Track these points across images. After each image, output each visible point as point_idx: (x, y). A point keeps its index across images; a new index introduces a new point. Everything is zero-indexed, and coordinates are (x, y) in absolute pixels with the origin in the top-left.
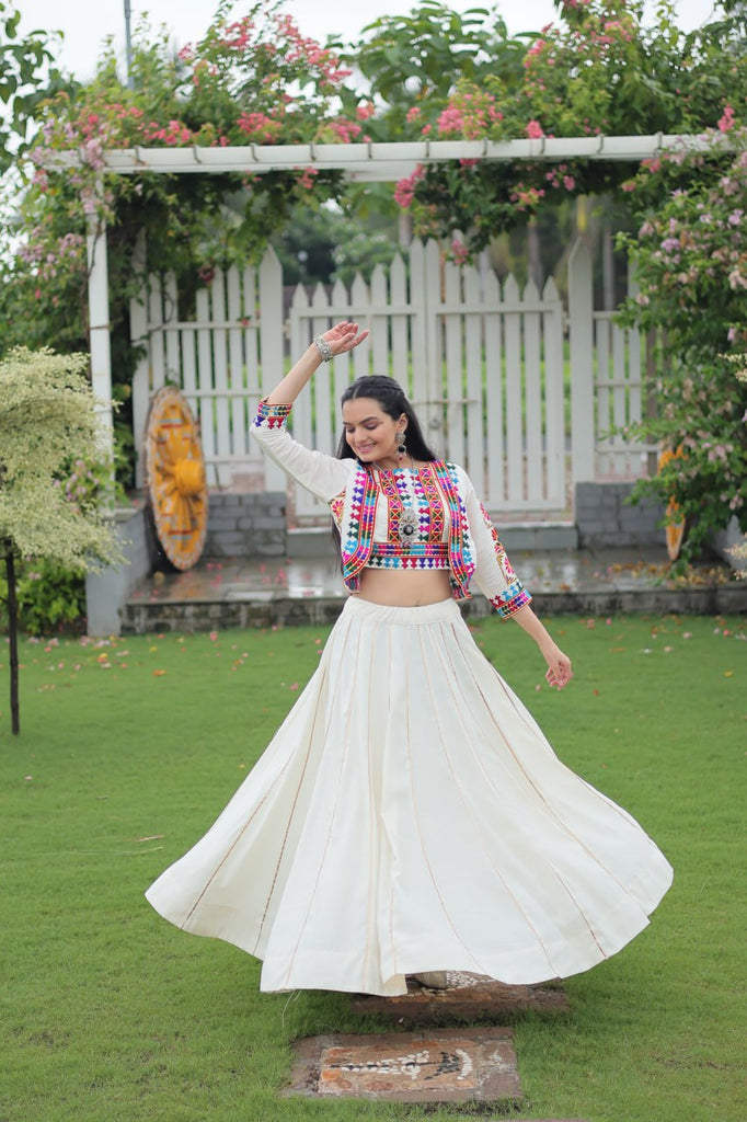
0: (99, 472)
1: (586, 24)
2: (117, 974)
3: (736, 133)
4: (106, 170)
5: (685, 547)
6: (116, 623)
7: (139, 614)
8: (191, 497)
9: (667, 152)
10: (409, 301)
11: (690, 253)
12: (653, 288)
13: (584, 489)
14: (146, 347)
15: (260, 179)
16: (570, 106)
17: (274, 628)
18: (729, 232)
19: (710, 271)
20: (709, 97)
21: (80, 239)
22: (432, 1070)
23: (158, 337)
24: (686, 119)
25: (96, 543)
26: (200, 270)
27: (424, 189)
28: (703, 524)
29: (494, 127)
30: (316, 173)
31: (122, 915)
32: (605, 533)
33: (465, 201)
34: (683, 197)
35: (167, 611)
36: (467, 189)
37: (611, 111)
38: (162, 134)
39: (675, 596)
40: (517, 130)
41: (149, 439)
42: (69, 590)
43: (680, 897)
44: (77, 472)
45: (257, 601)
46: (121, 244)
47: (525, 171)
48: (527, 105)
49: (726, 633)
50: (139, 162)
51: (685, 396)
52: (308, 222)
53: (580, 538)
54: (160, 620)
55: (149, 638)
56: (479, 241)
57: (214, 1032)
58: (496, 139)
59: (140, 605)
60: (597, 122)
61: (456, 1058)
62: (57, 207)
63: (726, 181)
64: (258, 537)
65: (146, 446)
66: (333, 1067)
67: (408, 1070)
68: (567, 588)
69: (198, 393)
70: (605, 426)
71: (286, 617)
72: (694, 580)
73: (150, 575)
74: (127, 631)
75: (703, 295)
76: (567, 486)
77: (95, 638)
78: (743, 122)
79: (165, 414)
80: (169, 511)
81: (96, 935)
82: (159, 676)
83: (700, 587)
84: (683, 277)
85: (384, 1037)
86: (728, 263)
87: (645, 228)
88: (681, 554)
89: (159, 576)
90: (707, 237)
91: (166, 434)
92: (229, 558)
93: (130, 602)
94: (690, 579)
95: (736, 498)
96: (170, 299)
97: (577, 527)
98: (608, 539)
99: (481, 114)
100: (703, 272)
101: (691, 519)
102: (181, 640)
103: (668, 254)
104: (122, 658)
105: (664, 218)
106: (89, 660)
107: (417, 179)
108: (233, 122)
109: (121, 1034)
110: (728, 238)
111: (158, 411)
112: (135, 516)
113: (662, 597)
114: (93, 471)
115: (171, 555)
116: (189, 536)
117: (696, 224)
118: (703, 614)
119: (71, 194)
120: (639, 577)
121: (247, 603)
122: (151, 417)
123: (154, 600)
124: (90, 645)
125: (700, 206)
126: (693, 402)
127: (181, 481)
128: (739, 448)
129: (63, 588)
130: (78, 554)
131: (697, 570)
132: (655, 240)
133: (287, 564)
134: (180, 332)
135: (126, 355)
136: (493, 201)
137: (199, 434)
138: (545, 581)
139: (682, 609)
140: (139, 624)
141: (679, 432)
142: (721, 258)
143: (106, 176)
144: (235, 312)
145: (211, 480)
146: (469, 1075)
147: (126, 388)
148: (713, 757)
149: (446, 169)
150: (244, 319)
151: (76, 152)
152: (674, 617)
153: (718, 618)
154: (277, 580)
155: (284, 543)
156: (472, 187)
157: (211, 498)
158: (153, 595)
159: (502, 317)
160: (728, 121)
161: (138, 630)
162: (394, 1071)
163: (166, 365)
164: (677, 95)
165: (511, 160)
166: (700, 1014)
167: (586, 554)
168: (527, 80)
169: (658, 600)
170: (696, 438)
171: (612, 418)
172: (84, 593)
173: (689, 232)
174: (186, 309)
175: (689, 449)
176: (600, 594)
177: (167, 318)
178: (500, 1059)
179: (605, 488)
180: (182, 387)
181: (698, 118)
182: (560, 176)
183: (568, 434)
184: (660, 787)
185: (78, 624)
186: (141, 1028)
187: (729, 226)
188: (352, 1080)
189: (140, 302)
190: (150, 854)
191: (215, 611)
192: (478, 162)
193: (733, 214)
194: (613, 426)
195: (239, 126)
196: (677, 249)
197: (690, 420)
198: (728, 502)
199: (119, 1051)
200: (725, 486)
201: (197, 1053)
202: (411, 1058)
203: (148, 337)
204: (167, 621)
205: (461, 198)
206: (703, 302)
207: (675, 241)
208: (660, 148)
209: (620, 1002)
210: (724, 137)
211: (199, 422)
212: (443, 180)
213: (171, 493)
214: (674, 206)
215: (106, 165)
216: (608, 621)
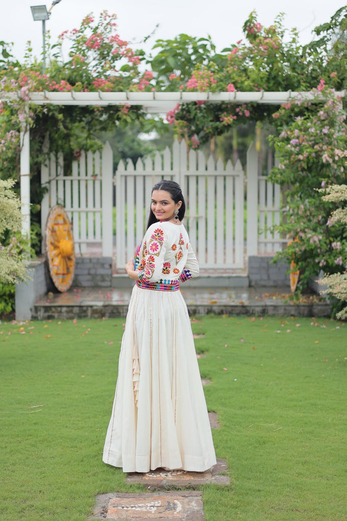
0: (23, 243)
1: (257, 40)
2: (14, 464)
3: (326, 91)
4: (30, 102)
5: (299, 285)
6: (29, 314)
7: (40, 310)
8: (67, 258)
9: (294, 99)
10: (172, 169)
11: (304, 146)
12: (287, 162)
13: (252, 259)
14: (48, 187)
15: (103, 109)
16: (249, 78)
17: (104, 318)
18: (323, 136)
19: (314, 155)
20: (313, 75)
21: (17, 133)
22: (162, 509)
23: (53, 183)
24: (303, 85)
25: (17, 270)
26: (74, 152)
27: (180, 116)
28: (307, 273)
29: (212, 86)
30: (129, 106)
31: (19, 439)
32: (261, 280)
33: (198, 120)
34: (301, 120)
35: (53, 309)
36: (199, 115)
37: (268, 81)
38: (57, 87)
39: (293, 308)
40: (223, 88)
41: (48, 229)
42: (7, 298)
43: (288, 437)
44: (13, 243)
45: (96, 306)
46: (37, 138)
47: (227, 107)
48: (228, 77)
49: (316, 324)
50: (46, 98)
51: (300, 213)
52: (131, 145)
53: (250, 282)
54: (50, 314)
55: (44, 322)
56: (204, 139)
57: (58, 491)
58: (214, 92)
59: (41, 307)
60: (260, 85)
61: (174, 504)
62: (7, 120)
63: (321, 113)
64: (99, 278)
65: (46, 232)
66: (114, 507)
67: (151, 509)
68: (242, 303)
69: (72, 210)
70: (263, 227)
71: (110, 313)
72: (302, 301)
73: (47, 294)
74: (34, 318)
75: (309, 165)
76: (244, 257)
77: (19, 322)
78: (329, 87)
79: (56, 218)
80: (56, 265)
81: (6, 447)
82: (48, 338)
83: (305, 304)
84: (301, 157)
85: (140, 495)
86: (322, 150)
87: (283, 134)
88: (297, 289)
89: (51, 294)
90: (312, 138)
91: (56, 227)
92: (85, 287)
93: (37, 305)
94: (301, 300)
95: (323, 261)
96: (60, 165)
97: (248, 277)
98: (263, 283)
99: (207, 80)
100: (310, 155)
101: (302, 271)
102: (59, 323)
103: (294, 147)
104: (31, 330)
105: (292, 129)
106: (15, 330)
107: (177, 111)
108: (91, 83)
109: (14, 491)
110: (322, 139)
111: (52, 216)
112: (40, 265)
113: (287, 308)
114: (20, 242)
115: (57, 284)
116: (66, 276)
117: (307, 132)
118: (306, 316)
119: (13, 112)
120: (277, 299)
121: (91, 307)
122: (49, 219)
123: (47, 304)
124: (16, 324)
125: (309, 124)
126: (304, 216)
127: (62, 249)
128: (324, 238)
129: (4, 297)
130: (8, 274)
131: (304, 297)
132: (287, 140)
133: (112, 290)
134: (64, 181)
135: (38, 191)
136: (211, 121)
137: (72, 229)
138: (232, 300)
139: (296, 314)
140: (40, 315)
141: (297, 229)
142: (319, 148)
143: (30, 105)
144: (90, 172)
145: (77, 250)
146: (180, 512)
147: (38, 206)
148: (307, 377)
149: (190, 106)
150: (95, 176)
151: (16, 93)
152: (292, 318)
153: (313, 318)
154: (106, 297)
155: (111, 281)
156: (202, 114)
157: (77, 259)
158: (47, 302)
159: (216, 177)
160: (322, 86)
161: (39, 318)
162: (144, 509)
163: (57, 196)
164: (299, 74)
165: (220, 102)
166: (294, 488)
167: (253, 290)
168: (229, 65)
169: (285, 309)
170: (305, 232)
171: (266, 223)
172: (15, 300)
173: (304, 136)
174: (68, 171)
175: (301, 237)
176: (258, 306)
177: (58, 173)
178: (195, 505)
179: (262, 259)
180: (64, 206)
181: (308, 85)
182: (243, 110)
183: (245, 239)
184: (281, 389)
185: (12, 315)
186: (23, 489)
187: (322, 134)
188: (123, 513)
189: (46, 166)
190: (35, 413)
191: (76, 310)
192: (204, 102)
193: (324, 128)
194: (266, 227)
195: (94, 84)
196: (298, 144)
197: (302, 224)
198: (319, 263)
199: (11, 498)
200: (318, 255)
201: (49, 500)
202: (152, 504)
203: (49, 182)
204: (53, 314)
205: (196, 119)
206: (309, 169)
207: (297, 141)
208: (290, 97)
209: (255, 482)
210: (320, 93)
211: (72, 223)
212: (189, 111)
213: (58, 255)
214: (297, 124)
215: (30, 99)
216: (262, 319)
